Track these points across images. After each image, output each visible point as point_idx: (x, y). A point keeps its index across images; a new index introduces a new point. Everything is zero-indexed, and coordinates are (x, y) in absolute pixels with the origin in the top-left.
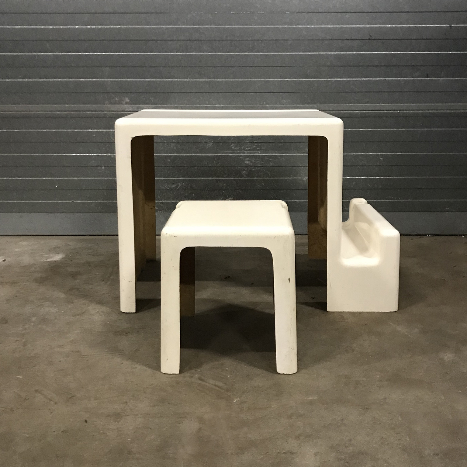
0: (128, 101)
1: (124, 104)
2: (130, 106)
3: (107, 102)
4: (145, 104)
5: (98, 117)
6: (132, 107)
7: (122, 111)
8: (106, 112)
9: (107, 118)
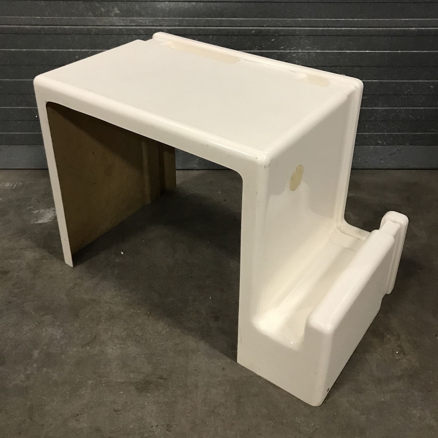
0: (118, 12)
1: (113, 17)
2: (121, 19)
3: (90, 14)
4: (140, 16)
5: (80, 33)
6: (124, 20)
7: (111, 26)
8: (90, 27)
9: (92, 34)
